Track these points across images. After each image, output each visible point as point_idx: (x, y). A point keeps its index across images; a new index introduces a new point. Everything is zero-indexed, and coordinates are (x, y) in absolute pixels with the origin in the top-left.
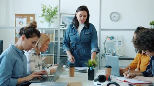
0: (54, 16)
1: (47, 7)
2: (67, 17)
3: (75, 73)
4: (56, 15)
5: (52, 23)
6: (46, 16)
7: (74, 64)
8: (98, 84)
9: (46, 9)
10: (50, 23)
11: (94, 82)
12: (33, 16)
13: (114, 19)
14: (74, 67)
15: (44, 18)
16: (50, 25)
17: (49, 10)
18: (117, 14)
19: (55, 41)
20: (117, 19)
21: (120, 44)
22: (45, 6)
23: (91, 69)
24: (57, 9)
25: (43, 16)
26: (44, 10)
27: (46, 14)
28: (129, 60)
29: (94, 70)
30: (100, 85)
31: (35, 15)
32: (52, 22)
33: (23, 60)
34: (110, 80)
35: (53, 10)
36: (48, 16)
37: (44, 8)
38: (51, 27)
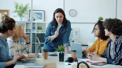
0: (25, 12)
1: (19, 5)
2: (35, 13)
3: (48, 57)
4: (27, 11)
5: (23, 18)
6: (18, 11)
7: (47, 50)
8: (68, 64)
9: (19, 6)
10: (22, 17)
11: (65, 62)
12: (7, 11)
13: (72, 15)
14: (47, 51)
15: (16, 13)
16: (21, 19)
17: (20, 7)
18: (74, 11)
19: (26, 32)
20: (74, 15)
21: (77, 34)
22: (18, 4)
23: (62, 53)
24: (27, 6)
25: (16, 11)
26: (16, 7)
27: (18, 10)
28: (84, 46)
29: (64, 54)
30: (70, 64)
31: (9, 11)
32: (23, 16)
33: (6, 47)
34: (77, 61)
35: (24, 7)
36: (20, 12)
37: (16, 5)
38: (23, 20)
